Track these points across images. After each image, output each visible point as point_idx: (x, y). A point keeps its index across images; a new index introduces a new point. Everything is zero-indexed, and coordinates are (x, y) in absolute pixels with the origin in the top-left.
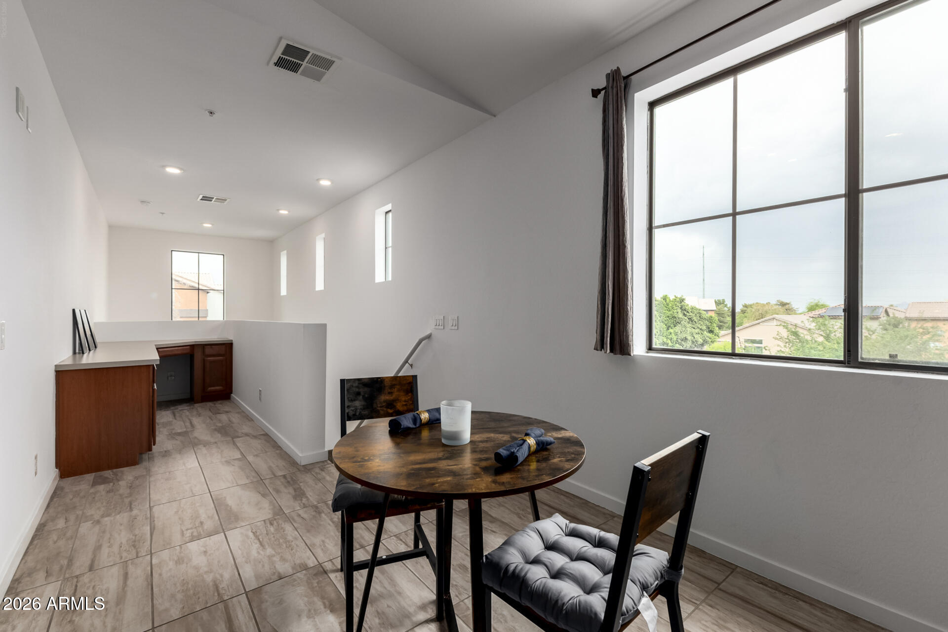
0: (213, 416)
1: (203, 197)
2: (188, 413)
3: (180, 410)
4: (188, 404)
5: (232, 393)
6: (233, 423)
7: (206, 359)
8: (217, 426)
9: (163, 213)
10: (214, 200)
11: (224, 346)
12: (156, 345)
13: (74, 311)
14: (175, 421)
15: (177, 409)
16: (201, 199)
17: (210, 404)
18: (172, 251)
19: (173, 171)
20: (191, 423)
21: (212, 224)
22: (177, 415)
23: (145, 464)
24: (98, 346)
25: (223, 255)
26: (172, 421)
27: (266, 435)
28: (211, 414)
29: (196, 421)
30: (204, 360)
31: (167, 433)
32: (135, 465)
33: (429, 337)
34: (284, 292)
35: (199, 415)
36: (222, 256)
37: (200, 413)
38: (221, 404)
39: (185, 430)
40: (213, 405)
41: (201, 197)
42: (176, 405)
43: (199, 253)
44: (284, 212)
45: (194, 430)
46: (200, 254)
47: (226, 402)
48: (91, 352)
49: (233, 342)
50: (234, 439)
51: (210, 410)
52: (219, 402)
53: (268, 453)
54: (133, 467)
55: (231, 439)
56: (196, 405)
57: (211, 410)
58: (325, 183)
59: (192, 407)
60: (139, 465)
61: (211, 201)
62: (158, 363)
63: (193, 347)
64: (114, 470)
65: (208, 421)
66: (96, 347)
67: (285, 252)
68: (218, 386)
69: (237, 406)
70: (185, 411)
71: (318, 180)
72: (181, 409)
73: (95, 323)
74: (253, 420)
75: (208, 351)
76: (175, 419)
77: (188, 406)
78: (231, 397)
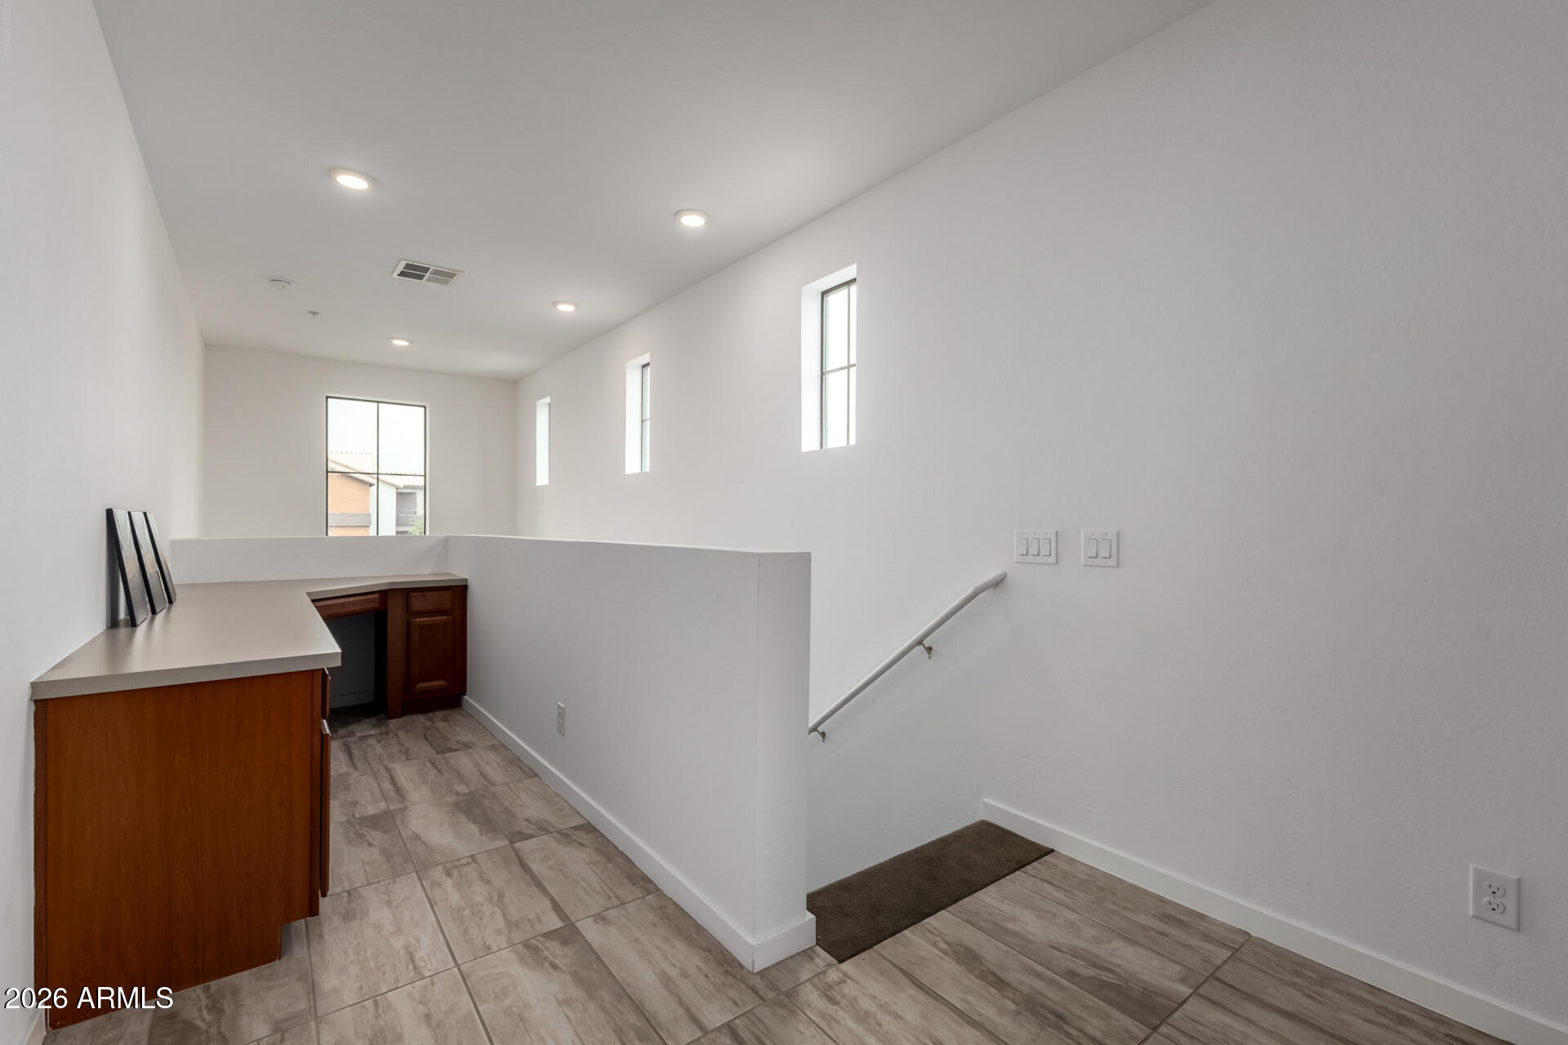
0: (438, 756)
1: (408, 266)
2: (379, 749)
3: (361, 738)
4: (374, 720)
5: (464, 693)
6: (493, 784)
7: (412, 620)
8: (457, 794)
9: (314, 313)
10: (427, 275)
11: (450, 592)
12: (308, 594)
13: (110, 514)
14: (355, 775)
15: (352, 734)
16: (402, 274)
17: (420, 719)
18: (327, 397)
19: (352, 183)
20: (394, 782)
21: (411, 342)
22: (356, 753)
23: (298, 951)
24: (179, 595)
25: (425, 407)
26: (348, 774)
27: (589, 828)
28: (431, 752)
29: (405, 773)
30: (408, 623)
31: (344, 819)
32: (274, 960)
33: (998, 583)
34: (542, 477)
35: (407, 755)
36: (423, 409)
37: (408, 750)
38: (445, 720)
39: (383, 805)
40: (429, 724)
41: (400, 268)
42: (348, 724)
43: (378, 402)
44: (566, 308)
45: (405, 809)
46: (380, 404)
47: (453, 715)
48: (160, 617)
49: (469, 583)
50: (517, 845)
51: (426, 738)
52: (440, 714)
53: (629, 906)
54: (266, 969)
55: (506, 843)
56: (394, 723)
57: (429, 738)
58: (693, 221)
59: (384, 729)
60: (284, 959)
61: (420, 277)
62: (338, 663)
63: (385, 595)
64: (214, 984)
65: (432, 775)
66: (171, 602)
67: (548, 400)
68: (438, 679)
69: (483, 728)
70: (372, 741)
71: (678, 213)
72: (360, 735)
73: (173, 543)
74: (536, 775)
75: (417, 603)
76: (356, 769)
77: (374, 726)
78: (464, 703)
